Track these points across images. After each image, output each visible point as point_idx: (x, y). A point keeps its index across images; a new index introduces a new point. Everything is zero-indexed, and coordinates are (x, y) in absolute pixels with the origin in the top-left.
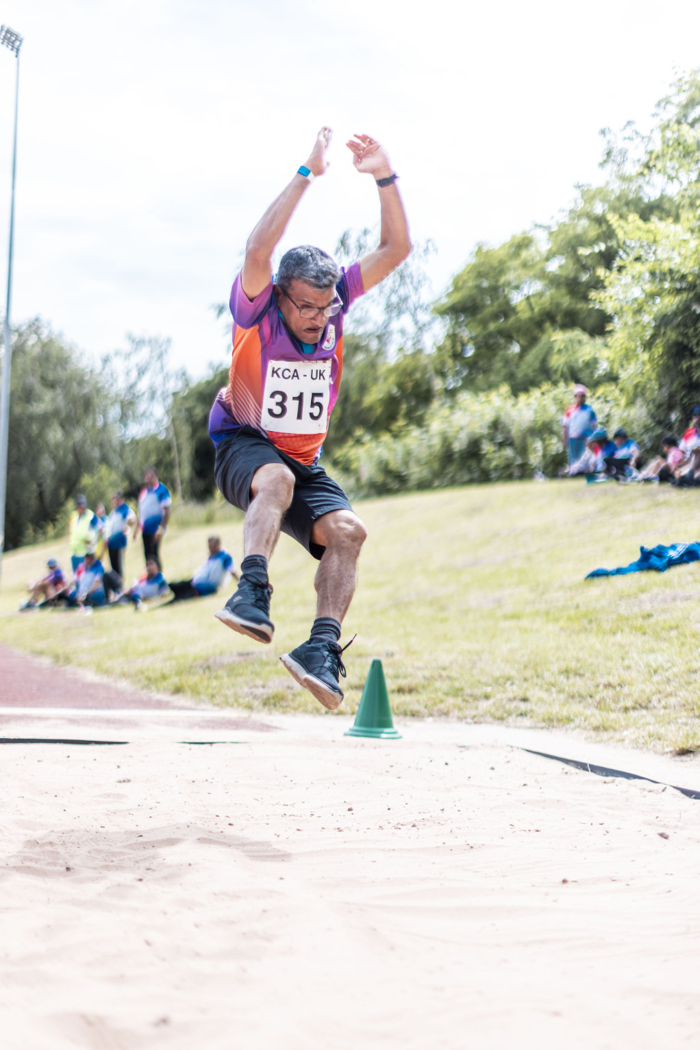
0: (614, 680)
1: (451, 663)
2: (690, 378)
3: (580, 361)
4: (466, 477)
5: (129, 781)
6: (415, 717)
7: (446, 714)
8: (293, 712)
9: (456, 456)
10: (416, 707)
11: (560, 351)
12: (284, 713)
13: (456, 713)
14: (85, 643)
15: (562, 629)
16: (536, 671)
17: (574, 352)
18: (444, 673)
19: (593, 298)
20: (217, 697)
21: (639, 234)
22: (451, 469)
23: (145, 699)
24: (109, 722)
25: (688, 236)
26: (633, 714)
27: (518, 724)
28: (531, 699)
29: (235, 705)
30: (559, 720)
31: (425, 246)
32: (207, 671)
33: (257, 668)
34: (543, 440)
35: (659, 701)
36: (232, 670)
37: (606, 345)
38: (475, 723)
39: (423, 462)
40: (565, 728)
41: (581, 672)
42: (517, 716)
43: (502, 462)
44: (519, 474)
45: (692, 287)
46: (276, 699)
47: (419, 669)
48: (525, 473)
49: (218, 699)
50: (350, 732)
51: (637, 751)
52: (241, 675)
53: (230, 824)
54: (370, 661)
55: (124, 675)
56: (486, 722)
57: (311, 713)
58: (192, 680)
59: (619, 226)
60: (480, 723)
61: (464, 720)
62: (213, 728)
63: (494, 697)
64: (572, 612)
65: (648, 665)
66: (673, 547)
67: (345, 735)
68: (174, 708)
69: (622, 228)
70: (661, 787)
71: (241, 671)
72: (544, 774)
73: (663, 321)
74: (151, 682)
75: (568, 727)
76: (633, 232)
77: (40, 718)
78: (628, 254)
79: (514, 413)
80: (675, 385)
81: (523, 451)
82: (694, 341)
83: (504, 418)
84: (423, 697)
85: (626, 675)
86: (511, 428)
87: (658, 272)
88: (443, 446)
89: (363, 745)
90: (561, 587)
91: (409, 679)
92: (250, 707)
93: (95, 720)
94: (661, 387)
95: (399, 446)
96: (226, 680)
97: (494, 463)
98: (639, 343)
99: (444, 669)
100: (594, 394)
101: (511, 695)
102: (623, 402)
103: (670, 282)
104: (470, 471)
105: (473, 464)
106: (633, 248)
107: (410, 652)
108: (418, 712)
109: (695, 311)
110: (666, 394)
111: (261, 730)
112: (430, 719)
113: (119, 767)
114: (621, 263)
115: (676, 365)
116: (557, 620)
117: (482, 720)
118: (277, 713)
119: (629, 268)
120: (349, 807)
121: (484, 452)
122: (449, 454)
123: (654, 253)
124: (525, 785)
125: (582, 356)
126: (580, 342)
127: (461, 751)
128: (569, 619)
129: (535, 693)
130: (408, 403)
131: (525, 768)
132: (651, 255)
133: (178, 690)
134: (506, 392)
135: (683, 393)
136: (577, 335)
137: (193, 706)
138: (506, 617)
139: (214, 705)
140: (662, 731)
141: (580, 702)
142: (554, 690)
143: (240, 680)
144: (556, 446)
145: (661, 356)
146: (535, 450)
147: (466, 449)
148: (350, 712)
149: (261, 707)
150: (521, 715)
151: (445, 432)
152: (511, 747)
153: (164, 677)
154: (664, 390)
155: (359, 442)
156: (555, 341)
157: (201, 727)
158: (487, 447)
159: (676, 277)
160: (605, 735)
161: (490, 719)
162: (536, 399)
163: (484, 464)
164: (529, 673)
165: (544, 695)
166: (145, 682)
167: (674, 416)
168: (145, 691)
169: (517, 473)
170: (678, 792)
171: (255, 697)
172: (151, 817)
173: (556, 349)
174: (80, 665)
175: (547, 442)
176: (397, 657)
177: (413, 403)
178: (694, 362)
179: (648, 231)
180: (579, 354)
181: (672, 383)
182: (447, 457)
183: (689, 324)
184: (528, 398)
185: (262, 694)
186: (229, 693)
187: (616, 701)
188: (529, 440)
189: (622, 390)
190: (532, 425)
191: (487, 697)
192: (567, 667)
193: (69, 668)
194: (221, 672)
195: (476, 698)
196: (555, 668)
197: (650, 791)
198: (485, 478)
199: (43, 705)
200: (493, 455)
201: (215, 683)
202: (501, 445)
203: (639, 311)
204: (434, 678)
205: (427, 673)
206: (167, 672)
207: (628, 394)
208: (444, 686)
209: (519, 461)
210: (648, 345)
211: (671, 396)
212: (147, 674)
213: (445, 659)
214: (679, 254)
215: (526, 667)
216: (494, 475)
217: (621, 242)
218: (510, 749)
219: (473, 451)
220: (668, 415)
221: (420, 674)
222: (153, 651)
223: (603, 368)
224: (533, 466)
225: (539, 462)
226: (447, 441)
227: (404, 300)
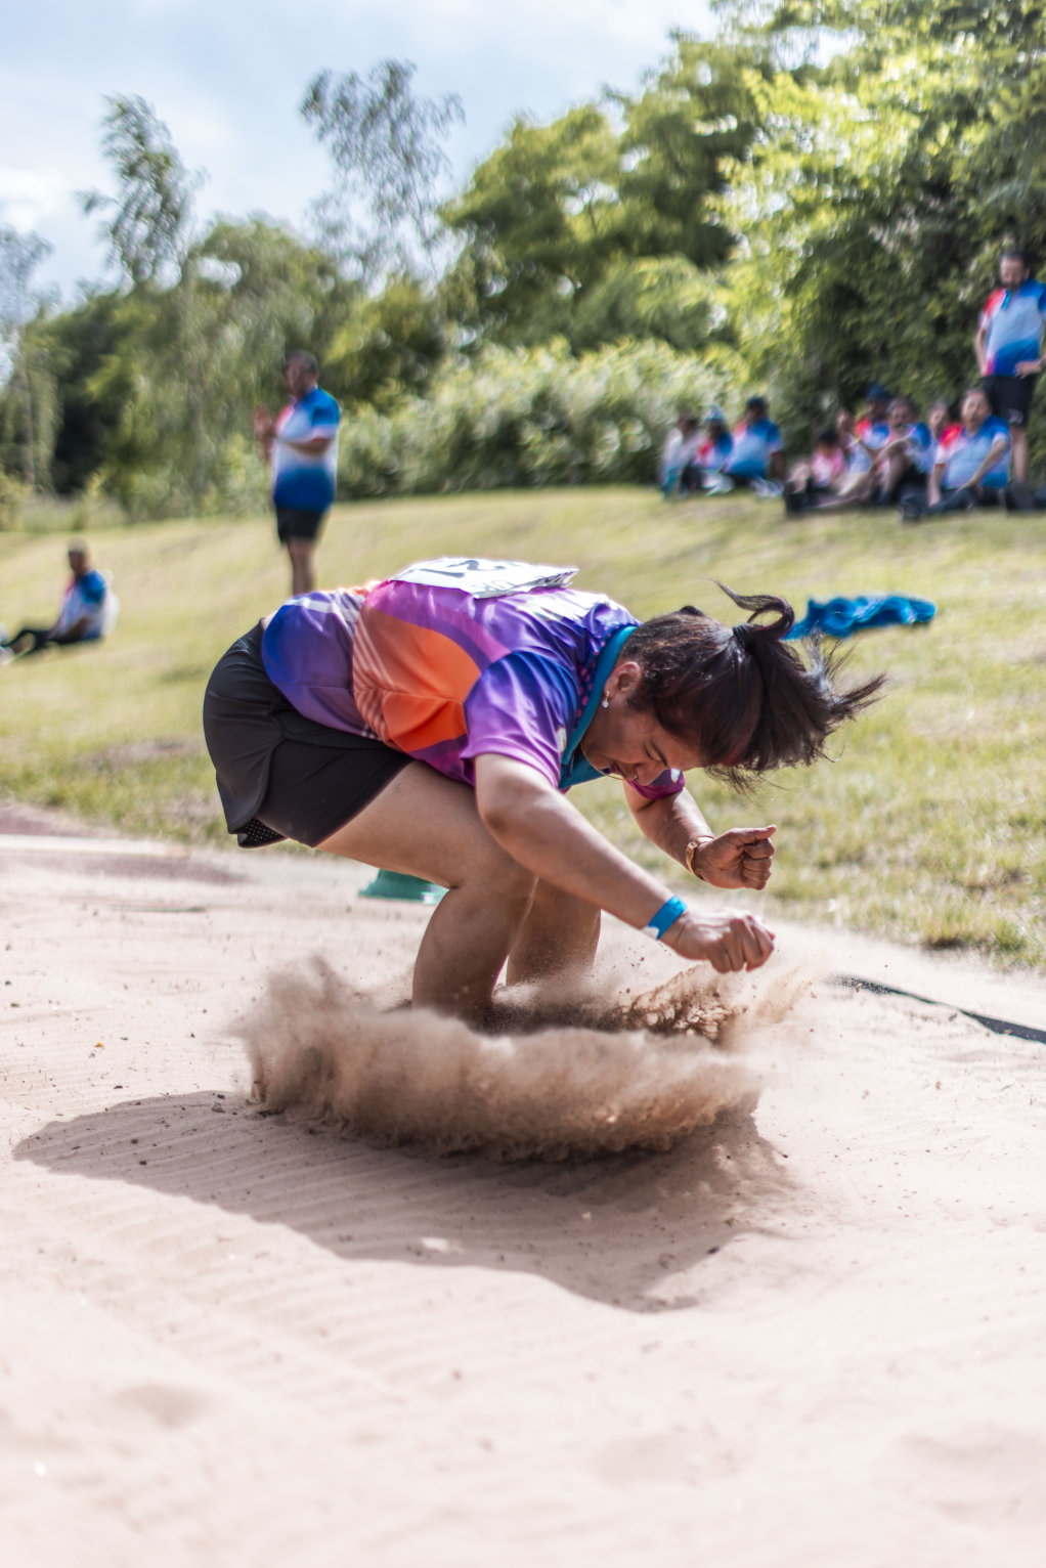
0: (798, 815)
2: (856, 344)
3: (681, 308)
4: (495, 479)
9: (480, 445)
11: (651, 289)
17: (672, 294)
19: (712, 207)
20: (127, 816)
21: (792, 107)
22: (471, 465)
25: (865, 115)
26: (839, 874)
29: (160, 832)
31: (443, 111)
32: (105, 772)
34: (622, 428)
35: (880, 852)
36: (146, 770)
37: (723, 284)
39: (424, 453)
43: (552, 460)
44: (579, 479)
45: (867, 198)
48: (588, 477)
49: (129, 821)
50: (372, 891)
51: (860, 940)
52: (164, 780)
58: (79, 786)
59: (762, 91)
62: (130, 874)
65: (851, 792)
66: (862, 601)
67: (364, 894)
68: (53, 833)
69: (767, 96)
70: (945, 1012)
71: (163, 774)
73: (820, 247)
74: (7, 785)
76: (782, 102)
78: (771, 138)
79: (572, 382)
80: (833, 350)
81: (586, 441)
82: (867, 284)
83: (551, 394)
85: (818, 808)
86: (568, 406)
87: (816, 170)
88: (457, 429)
92: (184, 837)
94: (808, 355)
95: (386, 426)
96: (139, 787)
97: (541, 460)
98: (778, 285)
100: (702, 360)
102: (744, 374)
103: (834, 188)
104: (501, 468)
105: (506, 460)
106: (781, 129)
109: (872, 236)
110: (819, 365)
111: (216, 881)
114: (760, 153)
115: (837, 321)
119: (772, 160)
121: (526, 442)
122: (468, 442)
123: (812, 140)
125: (683, 299)
126: (682, 277)
130: (404, 358)
132: (808, 142)
133: (55, 802)
134: (563, 350)
135: (843, 367)
136: (678, 266)
137: (85, 831)
139: (123, 831)
140: (898, 905)
143: (164, 788)
144: (639, 438)
145: (812, 305)
146: (606, 443)
147: (496, 435)
151: (463, 407)
154: (813, 359)
156: (643, 273)
158: (531, 435)
159: (845, 180)
160: (799, 908)
162: (610, 362)
163: (524, 458)
167: (826, 402)
169: (575, 475)
170: (976, 1024)
171: (192, 819)
173: (644, 286)
175: (627, 432)
177: (412, 359)
178: (865, 318)
179: (805, 104)
180: (680, 296)
181: (827, 348)
182: (464, 446)
183: (861, 257)
184: (597, 360)
185: (204, 818)
186: (148, 810)
187: (806, 847)
188: (596, 426)
189: (745, 356)
190: (601, 403)
194: (129, 773)
197: (925, 1019)
198: (523, 481)
200: (540, 448)
201: (120, 793)
202: (552, 432)
203: (783, 230)
207: (754, 364)
209: (580, 459)
210: (793, 288)
211: (825, 370)
214: (851, 144)
216: (539, 478)
217: (763, 118)
219: (507, 437)
220: (817, 400)
223: (719, 317)
224: (600, 470)
225: (613, 463)
226: (464, 423)
227: (405, 193)
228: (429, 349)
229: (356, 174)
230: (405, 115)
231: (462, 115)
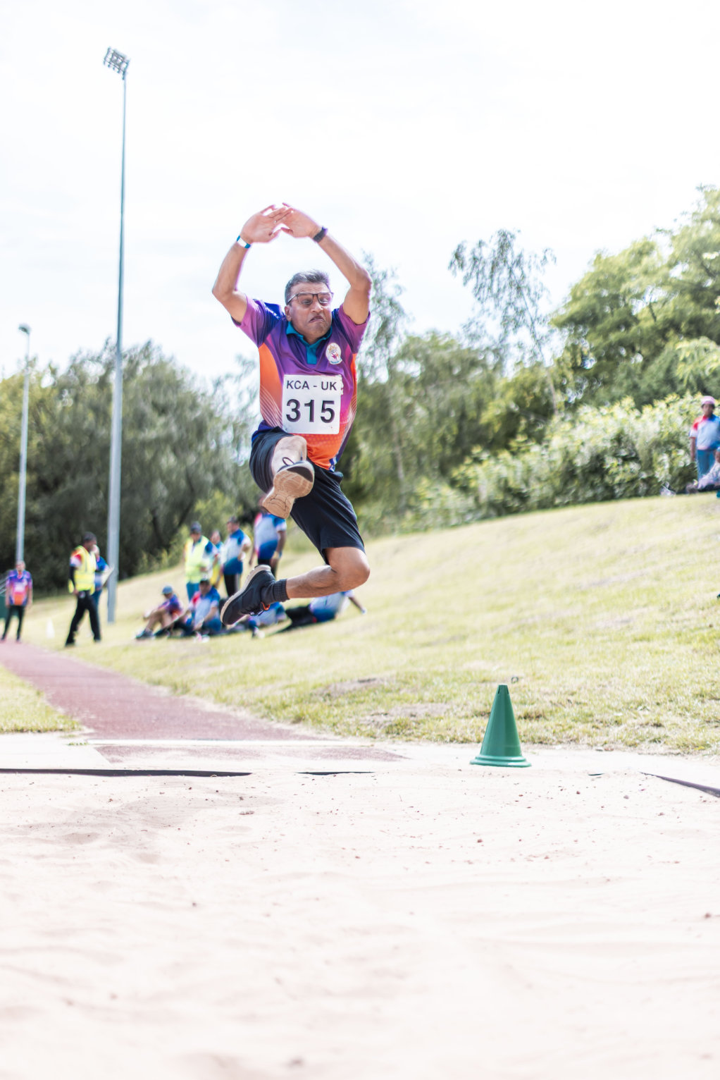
1: (580, 689)
3: (707, 370)
4: (590, 494)
5: (252, 813)
6: (543, 745)
7: (575, 740)
8: (417, 739)
9: (578, 471)
10: (544, 734)
11: (685, 360)
12: (407, 741)
13: (587, 739)
14: (203, 672)
15: (695, 650)
16: (669, 695)
17: (700, 362)
18: (571, 698)
20: (338, 725)
22: (573, 486)
23: (265, 728)
24: (230, 752)
27: (652, 751)
28: (664, 724)
29: (357, 734)
30: (696, 746)
31: (542, 258)
32: (327, 698)
33: (380, 696)
34: (669, 453)
36: (353, 698)
38: (606, 750)
39: (543, 479)
40: (701, 755)
41: (717, 695)
42: (651, 741)
43: (628, 477)
44: (645, 488)
46: (399, 727)
47: (546, 694)
48: (651, 488)
49: (341, 728)
50: (476, 761)
52: (362, 703)
53: (357, 857)
54: (496, 686)
55: (243, 704)
56: (617, 749)
57: (436, 741)
58: (313, 708)
60: (612, 750)
61: (595, 748)
62: (336, 757)
63: (625, 722)
64: (705, 632)
67: (472, 764)
68: (295, 737)
71: (362, 699)
72: (681, 802)
74: (271, 710)
75: (704, 752)
77: (161, 750)
79: (638, 426)
81: (649, 465)
83: (626, 431)
84: (551, 723)
86: (635, 440)
88: (564, 461)
89: (490, 774)
90: (693, 607)
91: (535, 705)
92: (373, 736)
93: (216, 751)
95: (518, 463)
96: (347, 707)
97: (617, 479)
99: (572, 694)
101: (643, 720)
104: (593, 486)
105: (597, 480)
107: (536, 677)
108: (546, 739)
111: (385, 760)
112: (560, 746)
113: (241, 799)
116: (689, 642)
117: (613, 746)
118: (400, 742)
120: (479, 838)
121: (608, 467)
122: (571, 469)
124: (661, 814)
125: (709, 365)
126: (706, 350)
127: (593, 780)
128: (703, 640)
129: (668, 718)
130: (527, 418)
131: (661, 797)
133: (298, 720)
134: (629, 405)
136: (703, 344)
137: (315, 735)
138: (635, 640)
139: (336, 734)
141: (716, 727)
142: (688, 714)
143: (362, 707)
144: (683, 459)
146: (661, 464)
147: (588, 464)
148: (476, 740)
149: (383, 735)
150: (654, 741)
151: (566, 448)
152: (645, 774)
153: (285, 706)
155: (477, 461)
156: (680, 349)
157: (325, 757)
158: (610, 462)
161: (622, 746)
162: (661, 409)
163: (607, 479)
164: (661, 697)
165: (678, 720)
166: (265, 711)
168: (265, 720)
169: (643, 487)
171: (378, 725)
172: (276, 850)
173: (681, 358)
174: (198, 694)
175: (674, 455)
176: (522, 682)
177: (532, 418)
180: (706, 362)
182: (569, 473)
184: (652, 410)
185: (385, 722)
186: (350, 721)
188: (654, 454)
190: (657, 437)
191: (618, 723)
192: (702, 691)
193: (186, 697)
194: (342, 700)
195: (606, 724)
196: (689, 692)
198: (609, 495)
199: (163, 736)
200: (618, 471)
201: (336, 711)
202: (626, 460)
204: (561, 703)
205: (554, 699)
206: (287, 702)
208: (573, 711)
209: (644, 476)
212: (266, 702)
213: (573, 684)
215: (658, 691)
216: (618, 491)
218: (645, 776)
219: (597, 467)
221: (547, 699)
222: (272, 679)
224: (659, 481)
225: (666, 476)
226: (568, 457)
227: (521, 312)
228: (544, 411)
229: (490, 304)
230: (518, 262)
231: (555, 259)
